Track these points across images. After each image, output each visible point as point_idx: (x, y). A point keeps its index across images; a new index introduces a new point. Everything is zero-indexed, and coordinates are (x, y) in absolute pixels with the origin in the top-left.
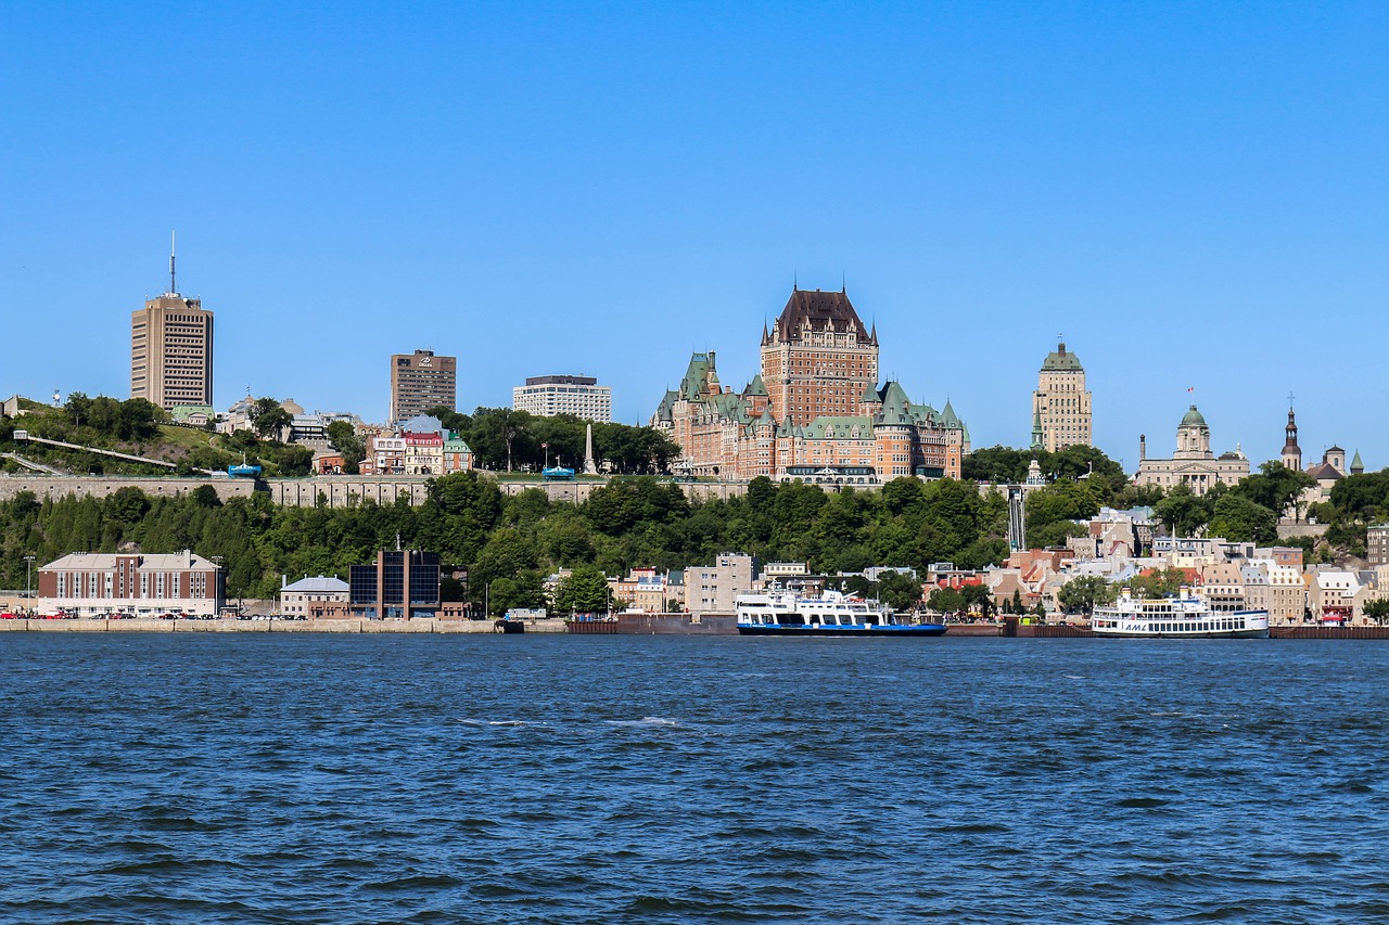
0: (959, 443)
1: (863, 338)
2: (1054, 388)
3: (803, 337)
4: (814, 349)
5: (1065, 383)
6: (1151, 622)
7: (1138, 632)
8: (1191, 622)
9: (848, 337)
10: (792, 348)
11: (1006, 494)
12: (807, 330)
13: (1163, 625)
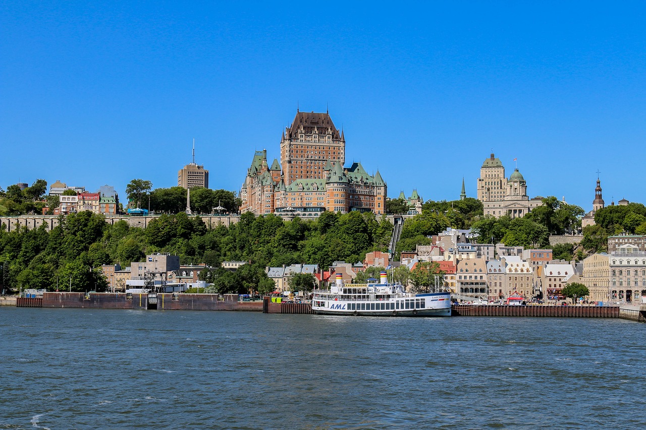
0: (383, 194)
1: (337, 138)
2: (488, 176)
3: (299, 137)
4: (305, 144)
5: (493, 173)
6: (349, 302)
7: (339, 310)
8: (380, 302)
9: (327, 137)
10: (292, 143)
11: (392, 221)
12: (302, 133)
13: (358, 305)
